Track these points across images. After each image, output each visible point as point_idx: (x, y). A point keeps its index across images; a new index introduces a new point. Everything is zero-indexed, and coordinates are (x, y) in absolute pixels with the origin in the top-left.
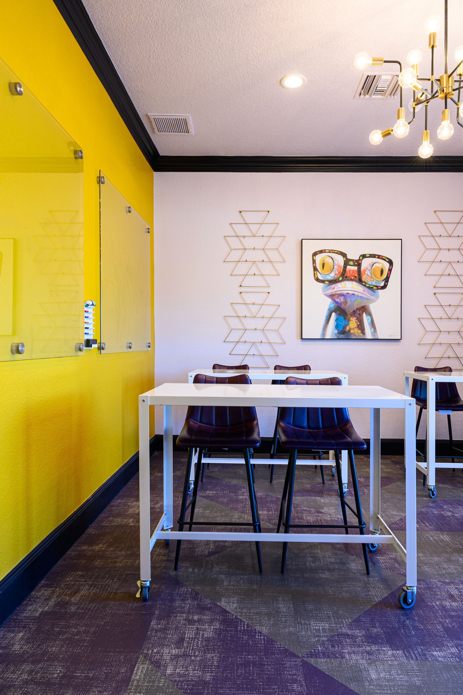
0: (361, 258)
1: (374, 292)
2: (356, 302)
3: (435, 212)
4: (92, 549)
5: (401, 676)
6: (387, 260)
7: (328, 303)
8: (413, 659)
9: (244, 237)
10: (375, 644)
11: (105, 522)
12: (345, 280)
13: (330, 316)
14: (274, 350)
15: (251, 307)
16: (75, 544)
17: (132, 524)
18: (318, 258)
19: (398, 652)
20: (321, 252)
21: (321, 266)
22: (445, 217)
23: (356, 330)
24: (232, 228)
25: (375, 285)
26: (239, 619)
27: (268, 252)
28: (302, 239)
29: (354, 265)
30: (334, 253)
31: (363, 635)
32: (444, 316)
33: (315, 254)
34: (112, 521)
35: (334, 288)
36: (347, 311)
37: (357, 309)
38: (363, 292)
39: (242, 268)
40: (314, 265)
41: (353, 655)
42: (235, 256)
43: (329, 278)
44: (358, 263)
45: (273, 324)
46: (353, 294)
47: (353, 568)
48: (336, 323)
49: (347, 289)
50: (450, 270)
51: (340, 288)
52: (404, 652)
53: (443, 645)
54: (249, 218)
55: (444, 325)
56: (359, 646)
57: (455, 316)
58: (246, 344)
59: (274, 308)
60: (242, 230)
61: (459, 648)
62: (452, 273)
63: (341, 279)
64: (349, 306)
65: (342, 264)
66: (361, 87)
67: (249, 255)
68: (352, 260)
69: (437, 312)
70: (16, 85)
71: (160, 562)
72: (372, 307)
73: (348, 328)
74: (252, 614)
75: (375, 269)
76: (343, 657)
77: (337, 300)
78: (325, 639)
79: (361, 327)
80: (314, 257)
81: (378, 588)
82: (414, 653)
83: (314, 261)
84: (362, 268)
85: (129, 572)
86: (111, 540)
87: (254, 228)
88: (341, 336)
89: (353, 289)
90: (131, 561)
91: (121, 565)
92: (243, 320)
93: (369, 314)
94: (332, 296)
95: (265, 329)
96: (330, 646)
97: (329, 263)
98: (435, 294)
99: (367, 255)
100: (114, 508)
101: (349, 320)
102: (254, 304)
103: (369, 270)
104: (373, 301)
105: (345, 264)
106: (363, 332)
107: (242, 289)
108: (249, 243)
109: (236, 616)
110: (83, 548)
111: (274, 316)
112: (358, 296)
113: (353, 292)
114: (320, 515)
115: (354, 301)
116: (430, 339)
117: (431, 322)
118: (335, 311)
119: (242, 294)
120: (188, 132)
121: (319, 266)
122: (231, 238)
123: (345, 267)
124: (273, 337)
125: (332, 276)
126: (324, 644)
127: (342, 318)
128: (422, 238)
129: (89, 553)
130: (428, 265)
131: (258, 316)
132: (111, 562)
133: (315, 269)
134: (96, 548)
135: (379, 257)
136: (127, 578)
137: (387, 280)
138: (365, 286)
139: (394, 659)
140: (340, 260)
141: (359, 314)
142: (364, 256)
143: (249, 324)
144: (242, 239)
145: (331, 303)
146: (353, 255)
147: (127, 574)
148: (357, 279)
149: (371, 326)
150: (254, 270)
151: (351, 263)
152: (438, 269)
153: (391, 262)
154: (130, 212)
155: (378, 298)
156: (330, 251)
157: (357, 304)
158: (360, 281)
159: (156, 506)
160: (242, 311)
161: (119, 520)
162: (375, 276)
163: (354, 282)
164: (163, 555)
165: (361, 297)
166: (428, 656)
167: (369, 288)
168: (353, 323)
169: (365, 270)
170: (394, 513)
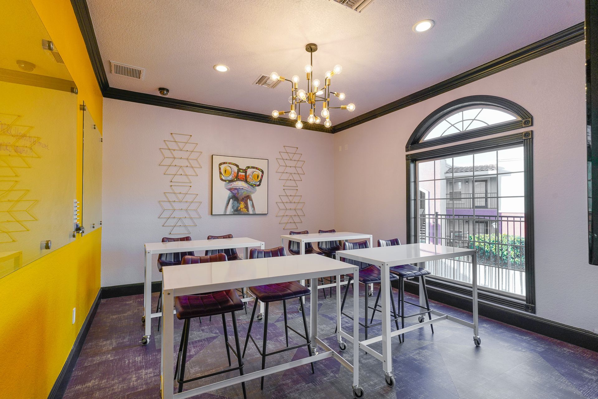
0: (247, 168)
1: (254, 188)
2: (244, 193)
3: (284, 146)
4: (86, 386)
5: (316, 395)
6: (261, 170)
7: (228, 193)
8: (317, 385)
9: (174, 150)
10: (298, 384)
11: (86, 363)
12: (238, 180)
13: (229, 201)
14: (194, 223)
15: (178, 195)
16: (68, 387)
17: (111, 359)
18: (223, 167)
19: (310, 384)
20: (224, 163)
21: (224, 171)
22: (289, 150)
23: (244, 209)
24: (166, 143)
25: (254, 184)
26: (222, 397)
27: (190, 161)
28: (212, 155)
29: (243, 172)
30: (232, 164)
31: (291, 382)
32: (288, 201)
33: (220, 164)
34: (92, 361)
35: (231, 185)
36: (239, 198)
37: (245, 197)
38: (248, 188)
39: (172, 170)
40: (220, 171)
41: (290, 393)
42: (168, 162)
43: (229, 179)
44: (245, 171)
45: (193, 207)
46: (243, 189)
47: (270, 347)
48: (232, 205)
49: (239, 186)
50: (291, 178)
51: (235, 185)
52: (312, 383)
53: (327, 374)
54: (178, 138)
55: (288, 206)
56: (291, 388)
57: (293, 201)
58: (175, 219)
59: (194, 196)
60: (172, 145)
61: (333, 373)
62: (292, 179)
63: (235, 179)
64: (240, 195)
65: (236, 171)
66: (258, 80)
67: (176, 162)
68: (242, 169)
69: (285, 199)
70: (49, 42)
71: (149, 379)
72: (253, 196)
73: (239, 208)
74: (228, 391)
75: (254, 175)
76: (286, 397)
77: (233, 192)
78: (273, 390)
79: (247, 207)
80: (220, 166)
81: (288, 355)
82: (316, 382)
83: (220, 169)
84: (248, 174)
85: (129, 393)
86: (100, 375)
87: (181, 145)
88: (236, 213)
89: (242, 186)
90: (126, 384)
91: (119, 390)
92: (173, 203)
93: (251, 200)
94: (230, 190)
95: (188, 209)
96: (278, 393)
97: (229, 170)
98: (284, 189)
99: (250, 167)
100: (88, 350)
101: (240, 204)
102: (180, 193)
103: (251, 175)
104: (253, 193)
105: (238, 171)
106: (248, 210)
107: (172, 184)
108: (177, 154)
109: (219, 396)
110: (77, 388)
111: (194, 201)
112: (245, 190)
113: (242, 188)
114: (240, 321)
115: (243, 193)
116: (282, 213)
117: (282, 204)
118: (232, 198)
119: (172, 187)
120: (139, 78)
121: (223, 172)
122: (165, 150)
123: (238, 173)
124: (193, 215)
125: (230, 178)
126: (274, 393)
127: (236, 202)
128: (278, 160)
129: (85, 390)
130: (281, 174)
131: (183, 201)
132: (109, 390)
133: (220, 173)
134: (90, 384)
135: (257, 168)
136: (130, 397)
137: (260, 181)
138: (249, 184)
139: (309, 388)
140: (235, 169)
141: (246, 200)
142: (248, 167)
143: (177, 206)
144: (172, 151)
145: (229, 194)
146: (243, 167)
147: (127, 395)
148: (245, 180)
149: (252, 207)
150: (181, 172)
151: (241, 171)
152: (285, 176)
153: (262, 172)
154: (95, 128)
155: (256, 191)
156: (230, 163)
157: (245, 194)
158: (246, 181)
159: (125, 341)
160: (172, 198)
161: (99, 358)
162: (255, 179)
163: (243, 182)
164: (150, 373)
165: (247, 190)
166: (323, 381)
167: (251, 185)
168: (242, 205)
169: (249, 175)
170: (278, 312)
